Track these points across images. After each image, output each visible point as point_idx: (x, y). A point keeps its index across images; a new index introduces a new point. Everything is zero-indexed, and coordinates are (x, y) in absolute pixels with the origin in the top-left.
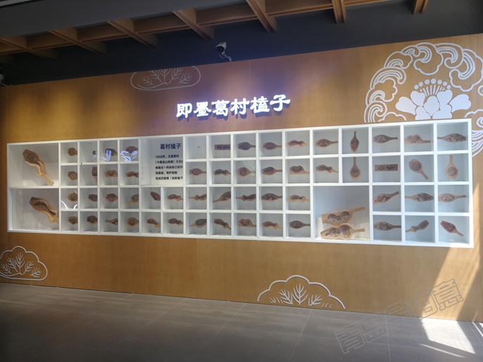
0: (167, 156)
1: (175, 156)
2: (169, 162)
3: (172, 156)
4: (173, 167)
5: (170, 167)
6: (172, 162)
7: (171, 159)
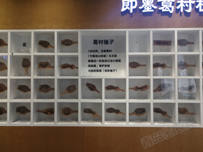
0: (99, 50)
1: (108, 51)
2: (102, 56)
3: (105, 51)
4: (106, 61)
5: (103, 61)
6: (105, 56)
7: (103, 54)
